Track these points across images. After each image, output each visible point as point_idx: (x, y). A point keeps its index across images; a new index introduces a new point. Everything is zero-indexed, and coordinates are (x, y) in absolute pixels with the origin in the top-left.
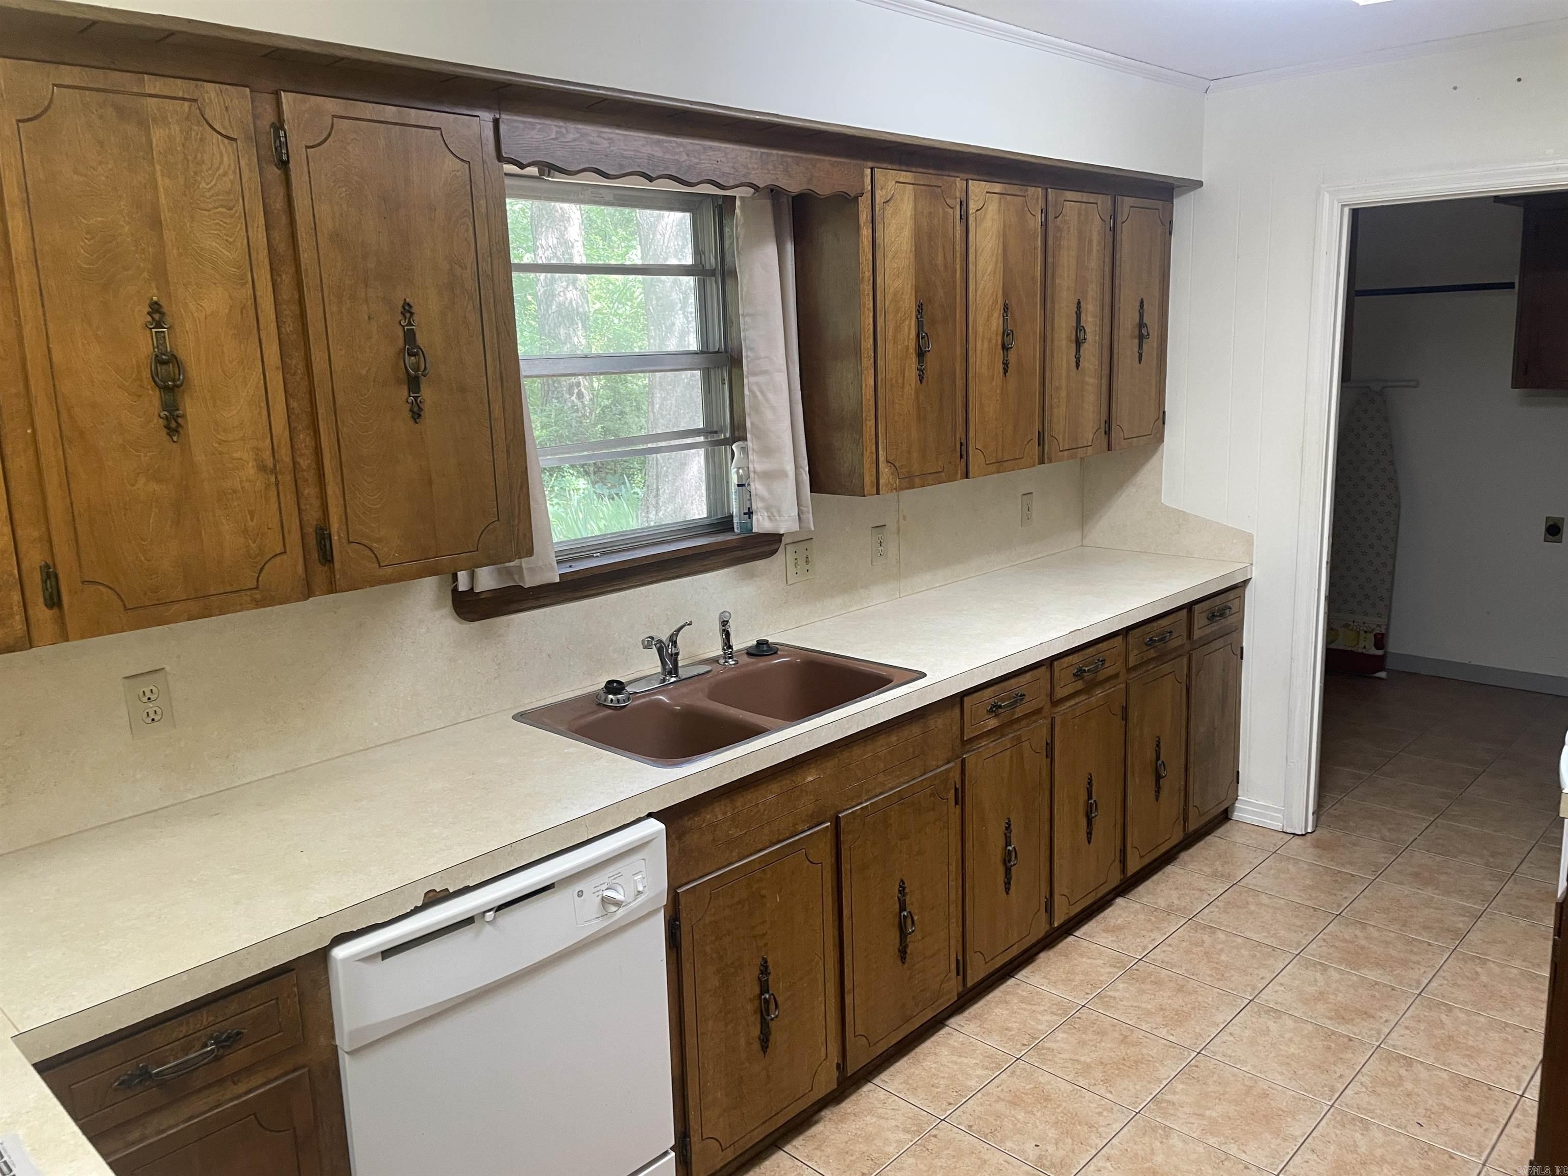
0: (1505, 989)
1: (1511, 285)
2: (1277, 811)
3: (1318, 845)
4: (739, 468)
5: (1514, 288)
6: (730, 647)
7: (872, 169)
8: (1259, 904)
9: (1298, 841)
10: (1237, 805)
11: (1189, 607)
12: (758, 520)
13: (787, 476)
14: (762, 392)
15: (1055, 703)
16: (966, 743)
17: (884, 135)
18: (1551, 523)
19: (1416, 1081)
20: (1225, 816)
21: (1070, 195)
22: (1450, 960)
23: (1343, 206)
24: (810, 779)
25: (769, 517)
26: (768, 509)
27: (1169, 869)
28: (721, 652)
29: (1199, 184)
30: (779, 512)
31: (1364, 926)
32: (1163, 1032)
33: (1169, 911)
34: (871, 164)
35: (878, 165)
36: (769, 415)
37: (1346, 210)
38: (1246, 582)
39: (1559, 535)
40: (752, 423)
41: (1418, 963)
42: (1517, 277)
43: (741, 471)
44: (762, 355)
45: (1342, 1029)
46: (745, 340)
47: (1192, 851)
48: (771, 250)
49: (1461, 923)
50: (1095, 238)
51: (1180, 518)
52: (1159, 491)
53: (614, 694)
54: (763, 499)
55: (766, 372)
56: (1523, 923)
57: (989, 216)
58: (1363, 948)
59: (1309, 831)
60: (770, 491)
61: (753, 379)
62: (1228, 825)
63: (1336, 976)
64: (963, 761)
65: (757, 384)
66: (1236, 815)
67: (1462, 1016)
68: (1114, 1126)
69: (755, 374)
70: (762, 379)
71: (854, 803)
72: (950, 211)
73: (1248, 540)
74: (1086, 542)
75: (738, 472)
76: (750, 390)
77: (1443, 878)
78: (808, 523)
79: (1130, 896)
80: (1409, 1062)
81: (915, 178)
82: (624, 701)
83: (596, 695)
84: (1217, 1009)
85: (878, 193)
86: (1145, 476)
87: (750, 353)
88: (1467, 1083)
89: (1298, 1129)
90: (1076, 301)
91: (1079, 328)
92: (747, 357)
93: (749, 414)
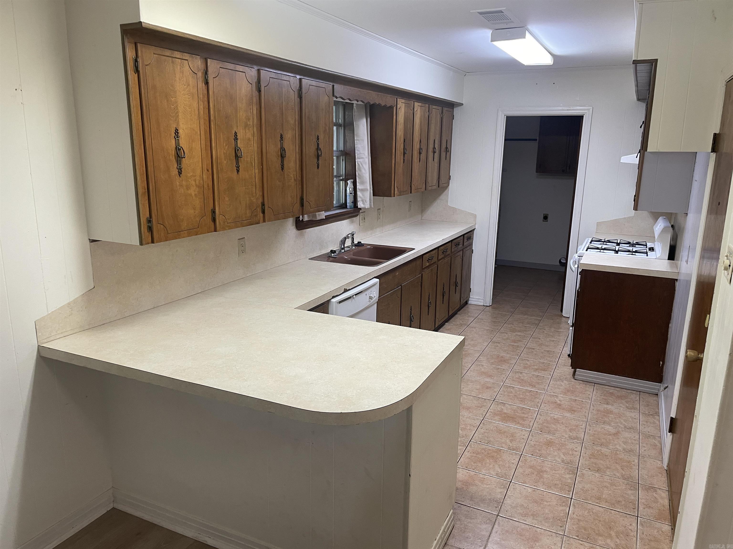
0: (551, 334)
1: (536, 140)
2: (482, 299)
3: (493, 308)
4: (350, 188)
5: (537, 141)
6: (354, 243)
7: (397, 98)
8: (484, 322)
9: (488, 308)
10: (470, 299)
11: (463, 235)
12: (359, 204)
13: (367, 190)
14: (362, 164)
15: (439, 260)
16: (423, 269)
17: (393, 87)
18: (545, 215)
19: (536, 351)
20: (466, 303)
21: (434, 107)
22: (536, 329)
23: (505, 115)
24: (397, 274)
25: (363, 203)
26: (362, 201)
27: (456, 316)
28: (350, 244)
29: (462, 104)
30: (366, 202)
31: (513, 324)
32: (472, 348)
33: (461, 325)
34: (396, 97)
35: (398, 97)
36: (363, 171)
37: (505, 116)
38: (474, 229)
39: (547, 220)
40: (358, 174)
41: (529, 330)
42: (538, 137)
43: (350, 189)
44: (362, 152)
45: (515, 344)
46: (356, 148)
47: (461, 311)
48: (365, 120)
49: (537, 322)
50: (438, 120)
51: (454, 210)
52: (447, 202)
53: (333, 253)
54: (361, 197)
55: (363, 158)
56: (552, 321)
57: (418, 113)
58: (514, 329)
59: (491, 305)
60: (363, 195)
61: (359, 160)
62: (468, 305)
63: (510, 334)
64: (422, 275)
65: (360, 162)
66: (470, 302)
67: (543, 340)
68: (469, 365)
69: (359, 159)
70: (361, 160)
71: (404, 282)
72: (411, 111)
73: (475, 216)
74: (423, 218)
75: (349, 189)
76: (357, 163)
77: (529, 313)
78: (372, 205)
79: (449, 322)
80: (534, 349)
81: (405, 101)
82: (336, 256)
83: (328, 253)
84: (483, 343)
85: (398, 106)
86: (443, 196)
87: (358, 152)
88: (548, 351)
89: (513, 361)
90: (434, 140)
91: (434, 148)
92: (357, 153)
93: (357, 171)
